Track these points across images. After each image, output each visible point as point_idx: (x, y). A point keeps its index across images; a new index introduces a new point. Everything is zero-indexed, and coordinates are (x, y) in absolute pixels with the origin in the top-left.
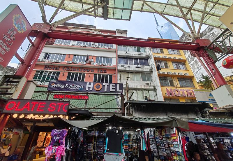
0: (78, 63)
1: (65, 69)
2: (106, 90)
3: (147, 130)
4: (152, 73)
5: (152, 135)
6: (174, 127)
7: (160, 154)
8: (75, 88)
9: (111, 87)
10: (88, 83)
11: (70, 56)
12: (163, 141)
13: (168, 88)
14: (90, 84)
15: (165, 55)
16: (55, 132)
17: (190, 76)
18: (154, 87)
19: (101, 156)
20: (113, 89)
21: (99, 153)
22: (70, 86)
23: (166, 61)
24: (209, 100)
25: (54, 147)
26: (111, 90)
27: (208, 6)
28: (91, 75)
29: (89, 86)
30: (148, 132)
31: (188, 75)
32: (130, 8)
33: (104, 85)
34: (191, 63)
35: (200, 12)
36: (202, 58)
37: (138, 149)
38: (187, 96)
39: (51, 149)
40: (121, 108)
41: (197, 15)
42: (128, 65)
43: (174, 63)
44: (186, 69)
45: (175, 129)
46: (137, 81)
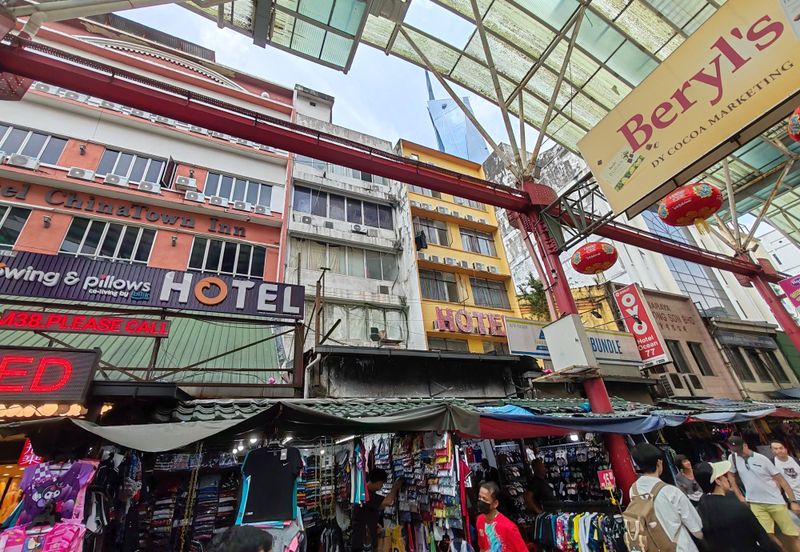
0: (123, 181)
1: (54, 201)
2: (240, 304)
3: (370, 441)
4: (401, 255)
5: (384, 455)
6: (444, 432)
7: (401, 509)
8: (113, 289)
9: (263, 296)
10: (169, 276)
11: (89, 149)
12: (414, 470)
13: (441, 306)
14: (179, 278)
15: (442, 204)
16: (38, 475)
17: (502, 276)
18: (403, 300)
19: (206, 538)
20: (267, 302)
21: (197, 528)
22: (89, 278)
23: (445, 222)
24: (538, 348)
25: (33, 531)
26: (262, 306)
27: (562, 93)
28: (180, 240)
29: (176, 286)
30: (374, 447)
31: (499, 272)
32: (354, 34)
33: (237, 288)
34: (510, 236)
35: (543, 101)
36: (532, 236)
37: (336, 499)
38: (487, 332)
39: (18, 540)
40: (291, 367)
41: (535, 109)
42: (328, 219)
43: (466, 231)
44: (496, 256)
45: (446, 436)
46: (352, 279)
